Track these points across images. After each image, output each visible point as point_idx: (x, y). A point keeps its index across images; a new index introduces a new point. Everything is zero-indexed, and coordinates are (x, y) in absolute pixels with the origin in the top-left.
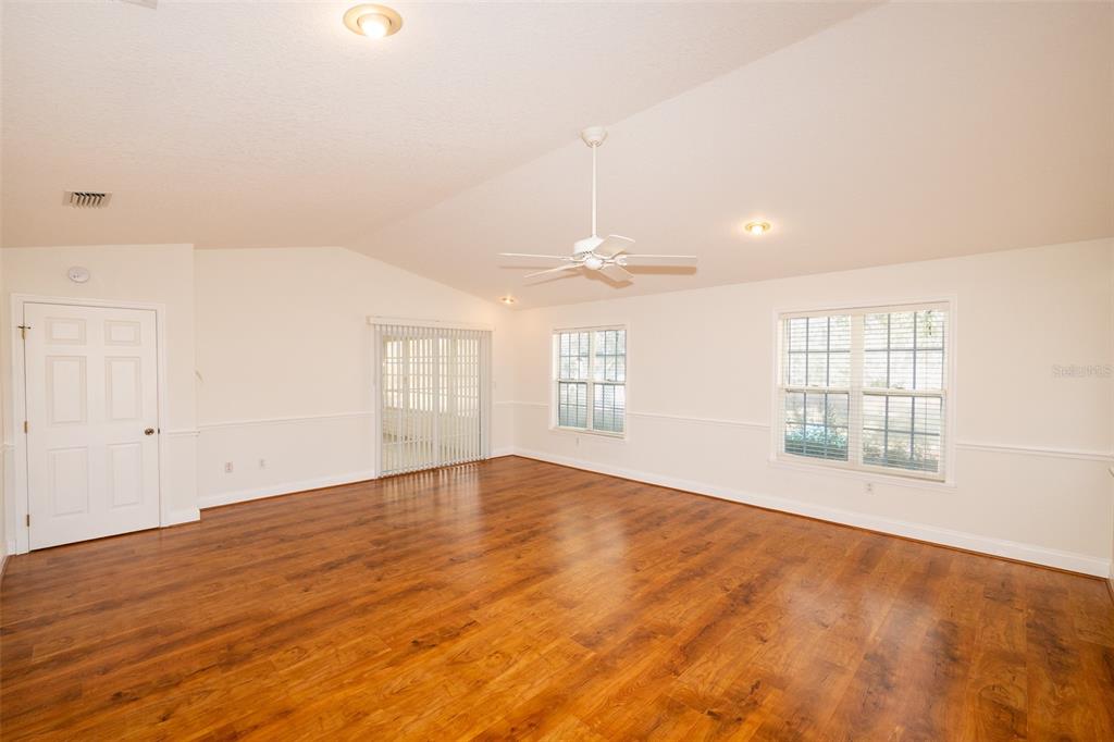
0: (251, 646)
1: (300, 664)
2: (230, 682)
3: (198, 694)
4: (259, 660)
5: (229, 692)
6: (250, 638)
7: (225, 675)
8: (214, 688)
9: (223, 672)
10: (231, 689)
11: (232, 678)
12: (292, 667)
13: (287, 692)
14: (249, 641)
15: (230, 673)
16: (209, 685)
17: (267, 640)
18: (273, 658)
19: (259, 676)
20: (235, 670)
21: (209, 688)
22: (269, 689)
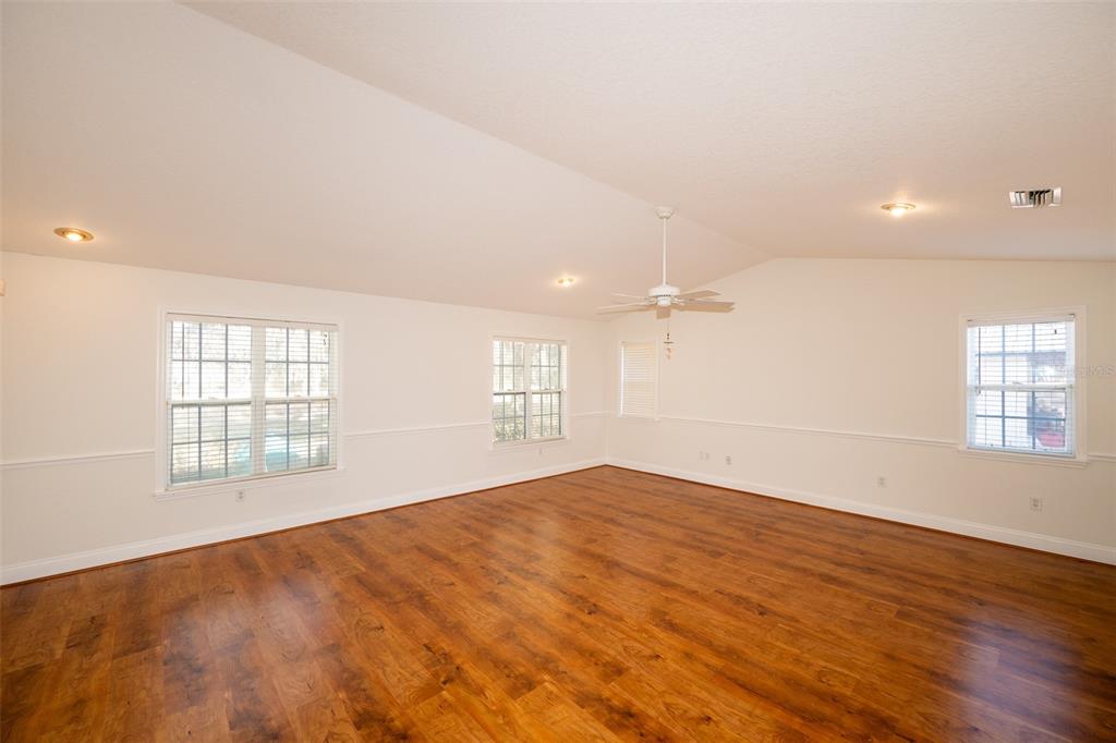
0: (847, 721)
1: (838, 669)
2: (901, 707)
3: (933, 723)
4: (859, 701)
5: (910, 701)
6: (837, 728)
7: (897, 716)
8: (917, 715)
9: (897, 720)
10: (906, 701)
11: (896, 708)
12: (846, 672)
13: (873, 664)
14: (841, 727)
15: (893, 714)
16: (919, 722)
17: (827, 710)
18: (848, 692)
19: (876, 689)
20: (887, 713)
21: (921, 719)
22: (881, 676)
